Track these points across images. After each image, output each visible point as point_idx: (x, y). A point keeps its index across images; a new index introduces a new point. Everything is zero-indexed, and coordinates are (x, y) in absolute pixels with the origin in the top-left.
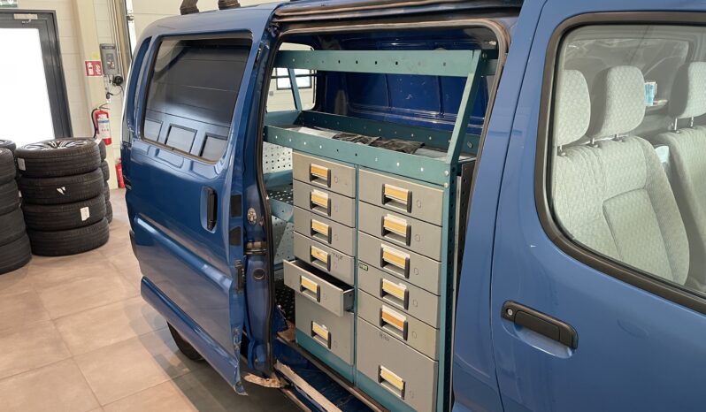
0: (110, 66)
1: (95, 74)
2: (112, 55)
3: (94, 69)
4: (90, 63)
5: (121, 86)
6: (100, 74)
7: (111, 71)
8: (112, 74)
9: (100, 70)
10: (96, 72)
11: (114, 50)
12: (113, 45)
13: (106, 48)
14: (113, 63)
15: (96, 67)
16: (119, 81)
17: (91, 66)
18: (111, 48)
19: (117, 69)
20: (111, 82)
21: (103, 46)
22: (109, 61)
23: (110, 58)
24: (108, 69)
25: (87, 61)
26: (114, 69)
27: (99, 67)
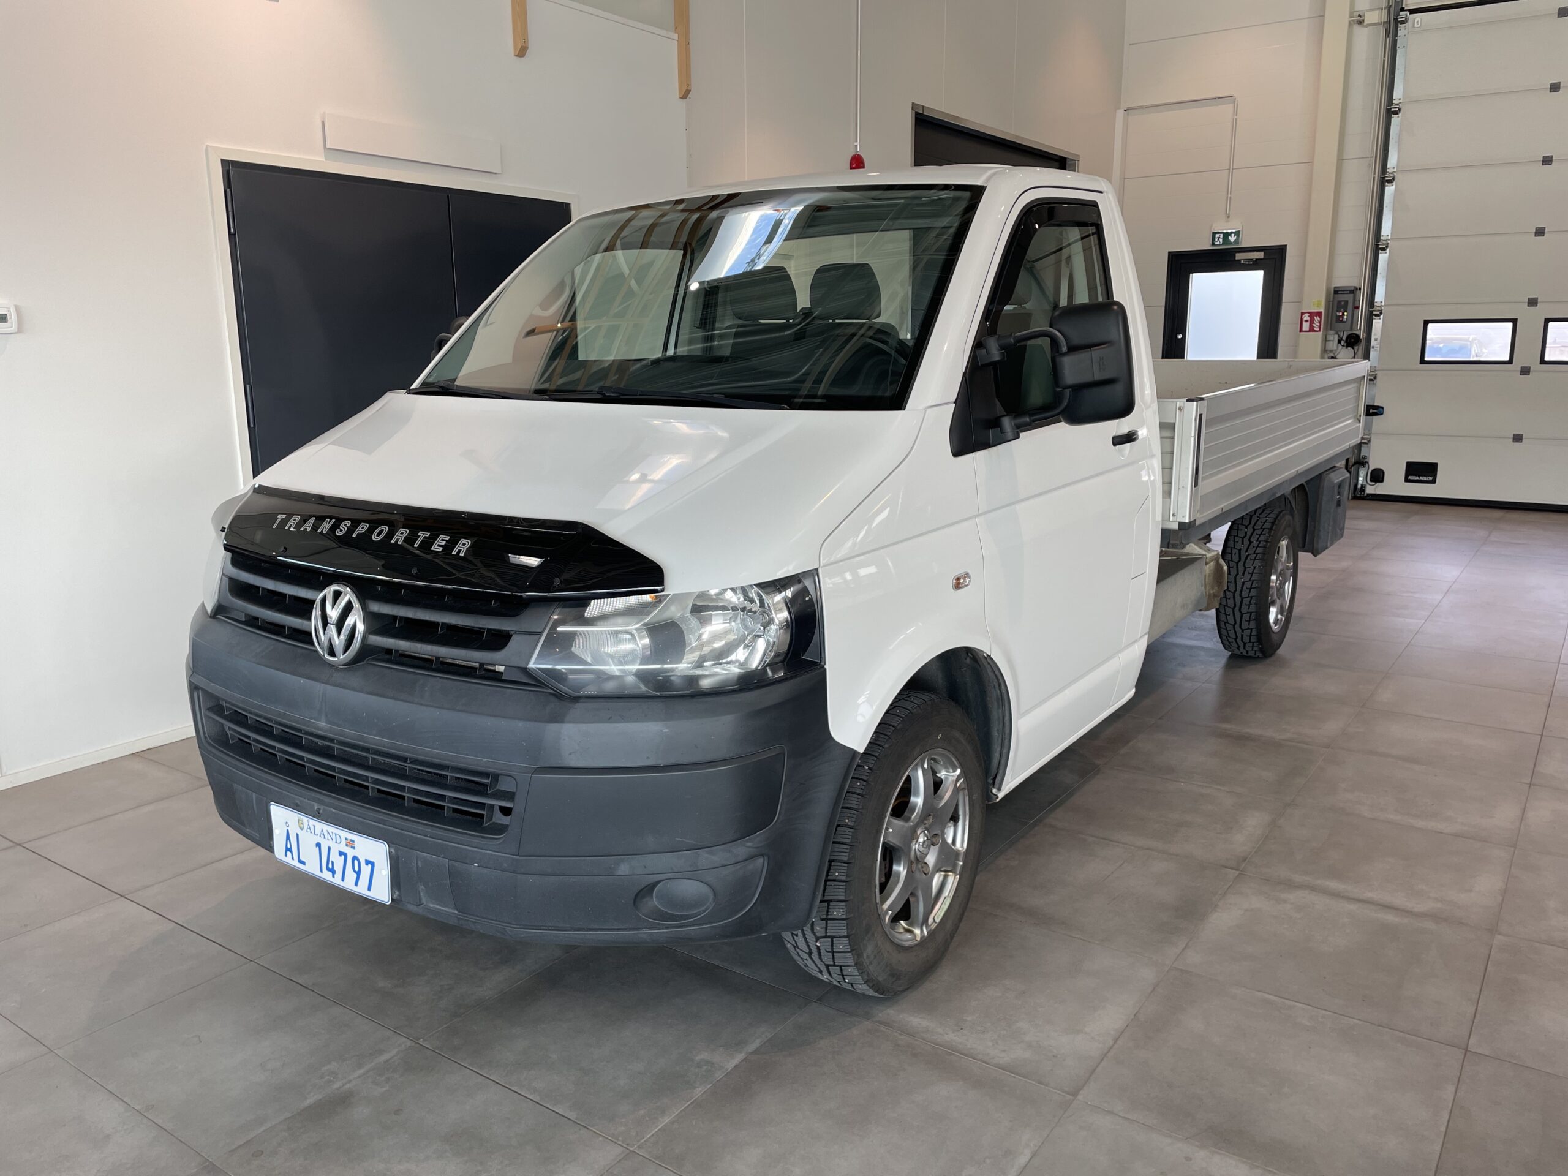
0: (1339, 320)
1: (1311, 329)
2: (1347, 302)
3: (1312, 321)
4: (1307, 315)
5: (1354, 349)
6: (1318, 329)
7: (1341, 325)
8: (1341, 331)
9: (1318, 324)
10: (1313, 327)
11: (1352, 295)
12: (1353, 289)
13: (1339, 292)
14: (1346, 314)
15: (1314, 320)
16: (1352, 340)
17: (1308, 319)
18: (1348, 292)
19: (1349, 323)
20: (1343, 343)
21: (1336, 289)
22: (1339, 312)
23: (1343, 306)
24: (1337, 322)
25: (1304, 311)
26: (1345, 322)
27: (1319, 320)
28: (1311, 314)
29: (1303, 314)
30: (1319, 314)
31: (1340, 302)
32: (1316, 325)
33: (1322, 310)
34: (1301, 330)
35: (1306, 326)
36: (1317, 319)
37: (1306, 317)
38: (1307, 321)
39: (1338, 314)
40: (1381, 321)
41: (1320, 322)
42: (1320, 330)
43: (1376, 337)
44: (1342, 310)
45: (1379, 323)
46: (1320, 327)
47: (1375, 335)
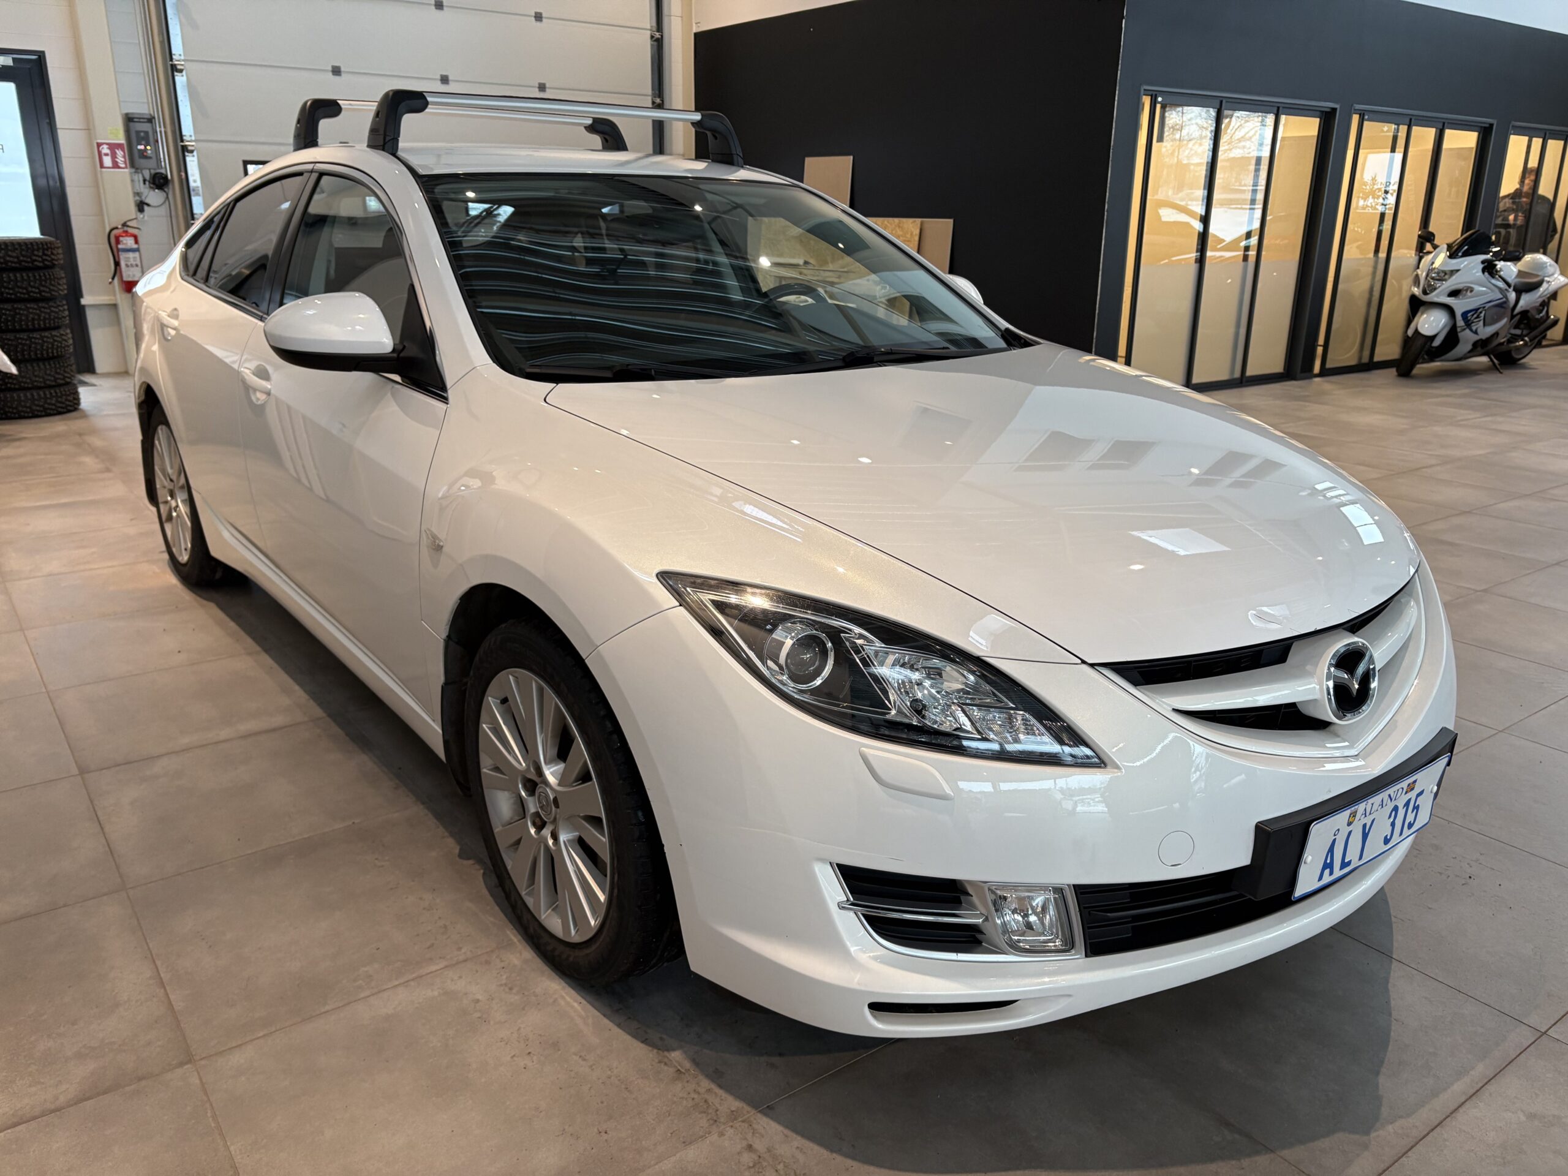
0: (143, 154)
1: (115, 166)
2: (146, 133)
3: (113, 156)
4: (105, 146)
5: (165, 191)
6: (123, 166)
7: (143, 162)
8: (147, 169)
9: (123, 159)
10: (117, 162)
11: (149, 125)
12: (149, 117)
13: (135, 120)
14: (148, 147)
15: (116, 153)
16: (162, 181)
17: (108, 151)
18: (145, 120)
19: (154, 157)
20: (147, 183)
21: (130, 116)
22: (141, 145)
23: (145, 138)
24: (140, 157)
25: (99, 141)
26: (150, 158)
27: (122, 153)
28: (113, 147)
29: (99, 145)
30: (120, 146)
31: (138, 132)
32: (120, 159)
33: (121, 139)
34: (102, 166)
35: (108, 161)
36: (119, 153)
37: (105, 150)
38: (106, 155)
39: (141, 147)
40: (195, 159)
41: (124, 157)
42: (126, 167)
43: (195, 178)
44: (143, 142)
45: (193, 161)
46: (125, 162)
47: (193, 175)
